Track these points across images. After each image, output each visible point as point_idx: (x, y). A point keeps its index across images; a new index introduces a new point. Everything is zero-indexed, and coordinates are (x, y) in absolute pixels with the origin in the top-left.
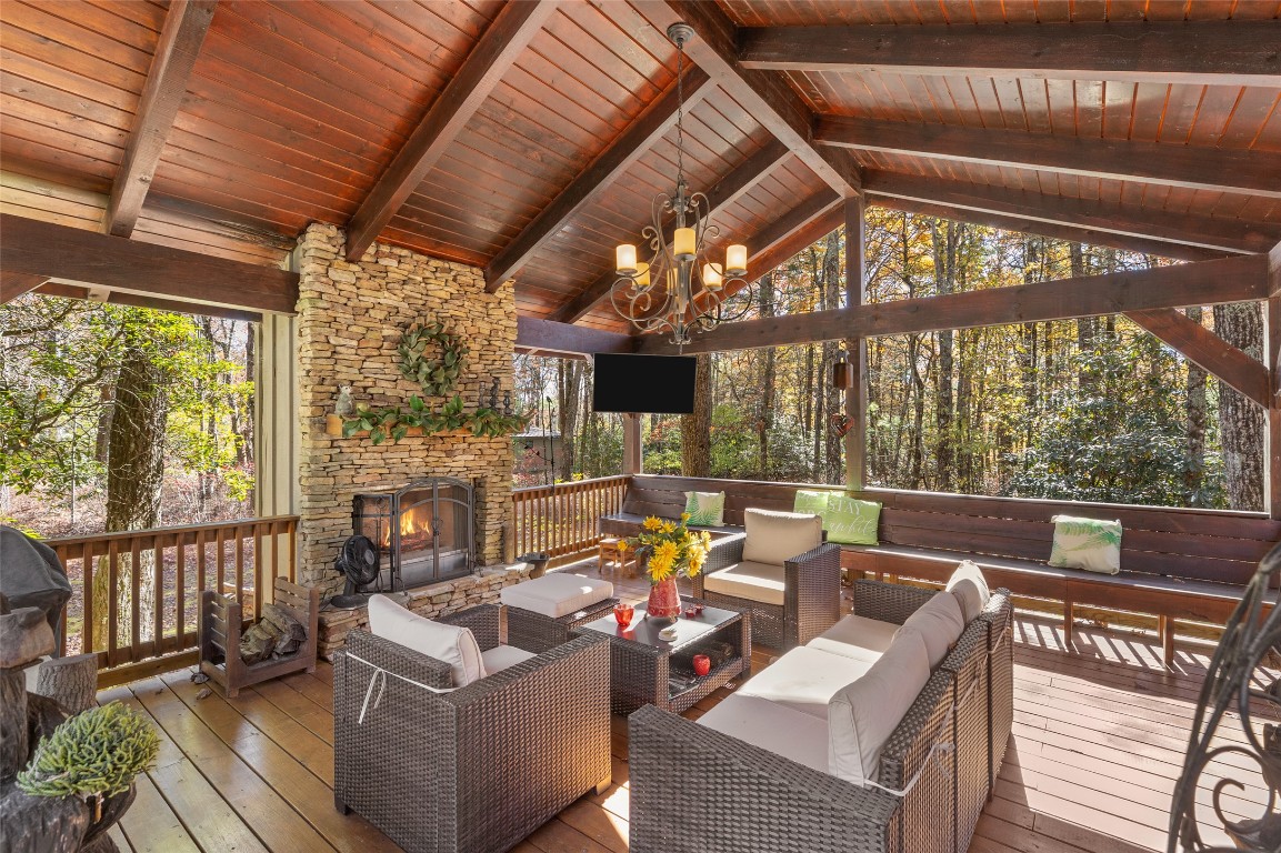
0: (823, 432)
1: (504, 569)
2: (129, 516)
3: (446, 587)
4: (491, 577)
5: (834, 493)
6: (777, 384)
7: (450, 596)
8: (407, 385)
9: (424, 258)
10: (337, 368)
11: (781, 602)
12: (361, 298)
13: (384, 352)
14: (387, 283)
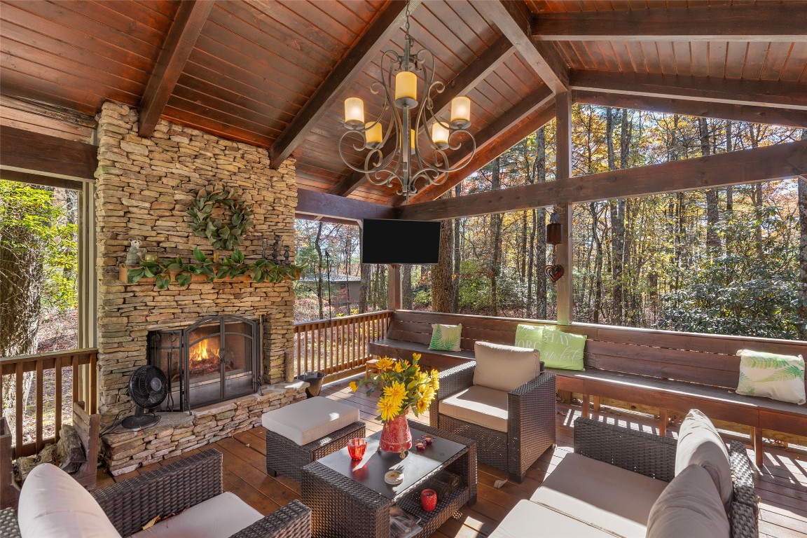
0: (533, 278)
1: (283, 387)
2: (7, 343)
3: (229, 405)
4: (270, 395)
5: (547, 328)
6: (503, 248)
7: (233, 413)
8: (198, 241)
9: (215, 138)
10: (130, 225)
11: (505, 430)
12: (153, 167)
13: (175, 212)
14: (179, 157)
